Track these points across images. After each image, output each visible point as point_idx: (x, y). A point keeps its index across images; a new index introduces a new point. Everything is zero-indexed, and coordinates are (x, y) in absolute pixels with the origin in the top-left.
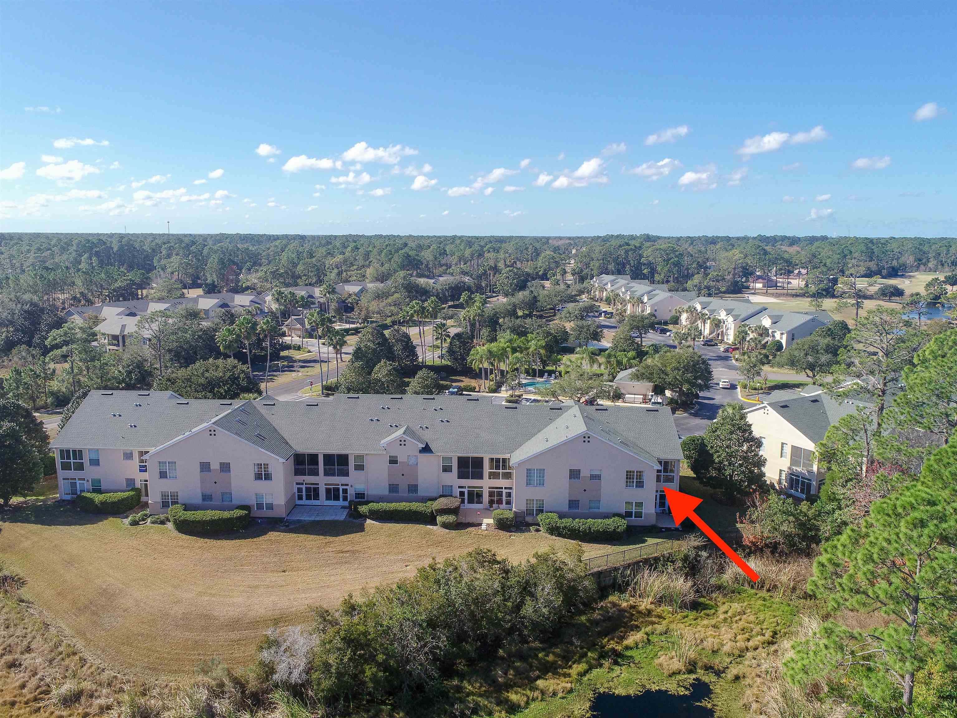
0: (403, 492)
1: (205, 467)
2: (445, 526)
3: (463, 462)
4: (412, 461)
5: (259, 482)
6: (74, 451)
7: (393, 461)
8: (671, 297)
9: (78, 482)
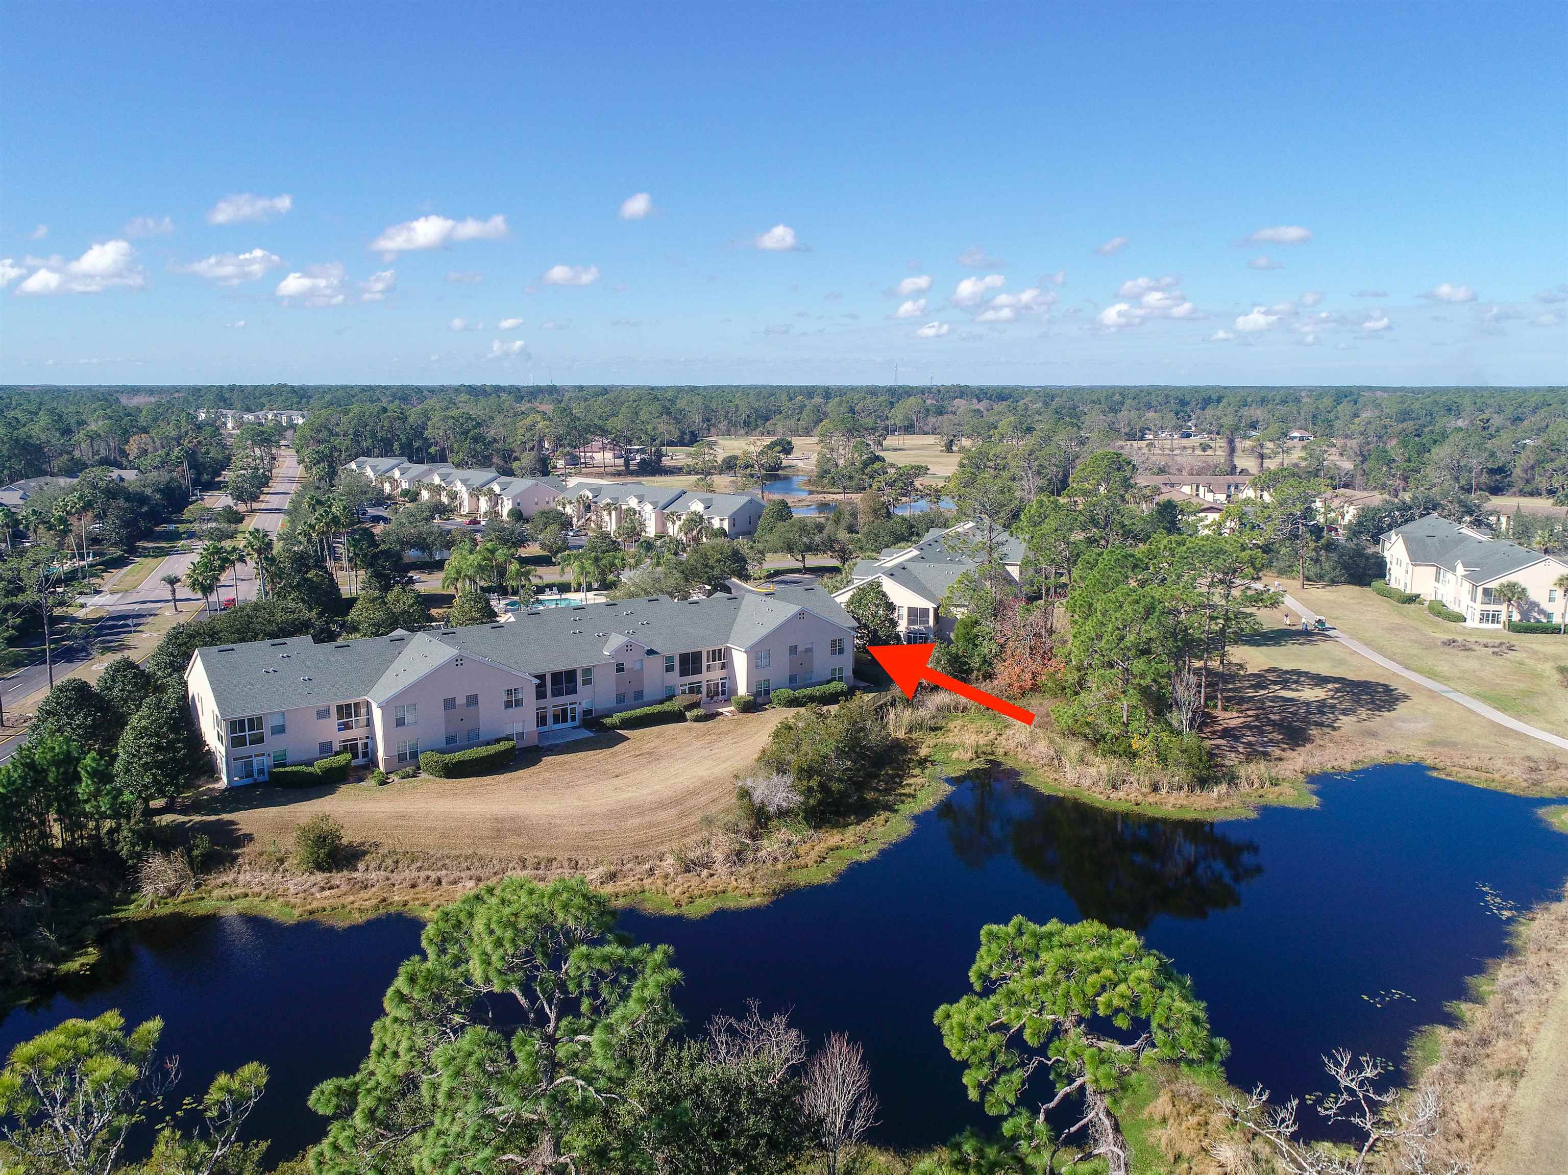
0: (630, 701)
1: (449, 704)
2: (698, 719)
3: (684, 658)
4: (637, 667)
5: (510, 710)
6: (251, 721)
7: (620, 668)
8: (537, 485)
9: (255, 760)
